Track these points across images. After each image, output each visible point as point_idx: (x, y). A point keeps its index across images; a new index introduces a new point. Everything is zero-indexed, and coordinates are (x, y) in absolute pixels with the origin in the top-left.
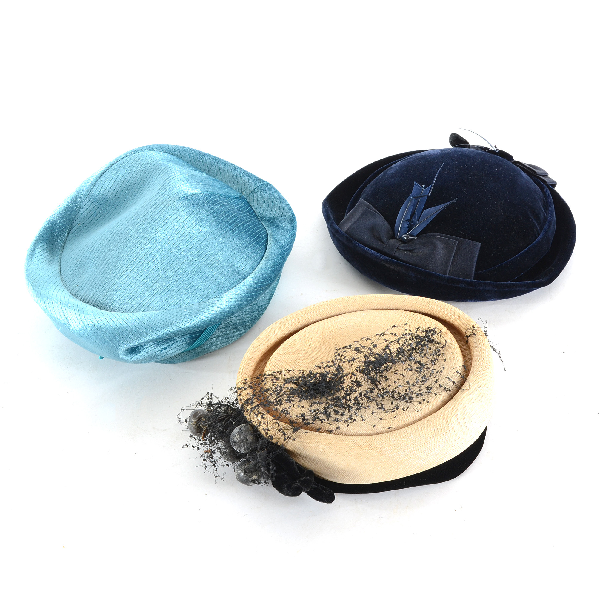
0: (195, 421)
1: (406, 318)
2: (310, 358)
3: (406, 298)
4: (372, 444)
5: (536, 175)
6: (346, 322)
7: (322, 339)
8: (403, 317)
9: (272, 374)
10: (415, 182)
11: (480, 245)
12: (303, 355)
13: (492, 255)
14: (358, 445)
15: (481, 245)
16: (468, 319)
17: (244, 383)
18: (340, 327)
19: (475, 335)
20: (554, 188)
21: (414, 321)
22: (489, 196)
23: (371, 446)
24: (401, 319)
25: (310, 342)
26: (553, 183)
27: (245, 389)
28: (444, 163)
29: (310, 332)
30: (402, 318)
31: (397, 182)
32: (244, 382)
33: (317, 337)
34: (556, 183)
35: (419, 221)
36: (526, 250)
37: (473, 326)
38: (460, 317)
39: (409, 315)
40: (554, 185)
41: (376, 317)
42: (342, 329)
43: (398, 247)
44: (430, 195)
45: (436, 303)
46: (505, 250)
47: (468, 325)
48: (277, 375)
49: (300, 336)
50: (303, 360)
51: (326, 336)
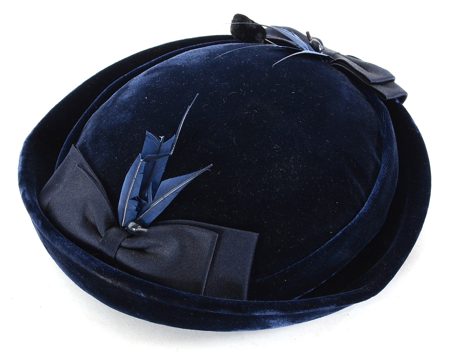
5: (370, 85)
10: (147, 132)
11: (256, 237)
13: (280, 250)
15: (259, 236)
20: (403, 104)
22: (275, 147)
26: (401, 95)
28: (198, 94)
31: (128, 121)
34: (406, 93)
35: (154, 201)
36: (338, 236)
40: (403, 98)
43: (120, 244)
44: (172, 153)
46: (303, 239)
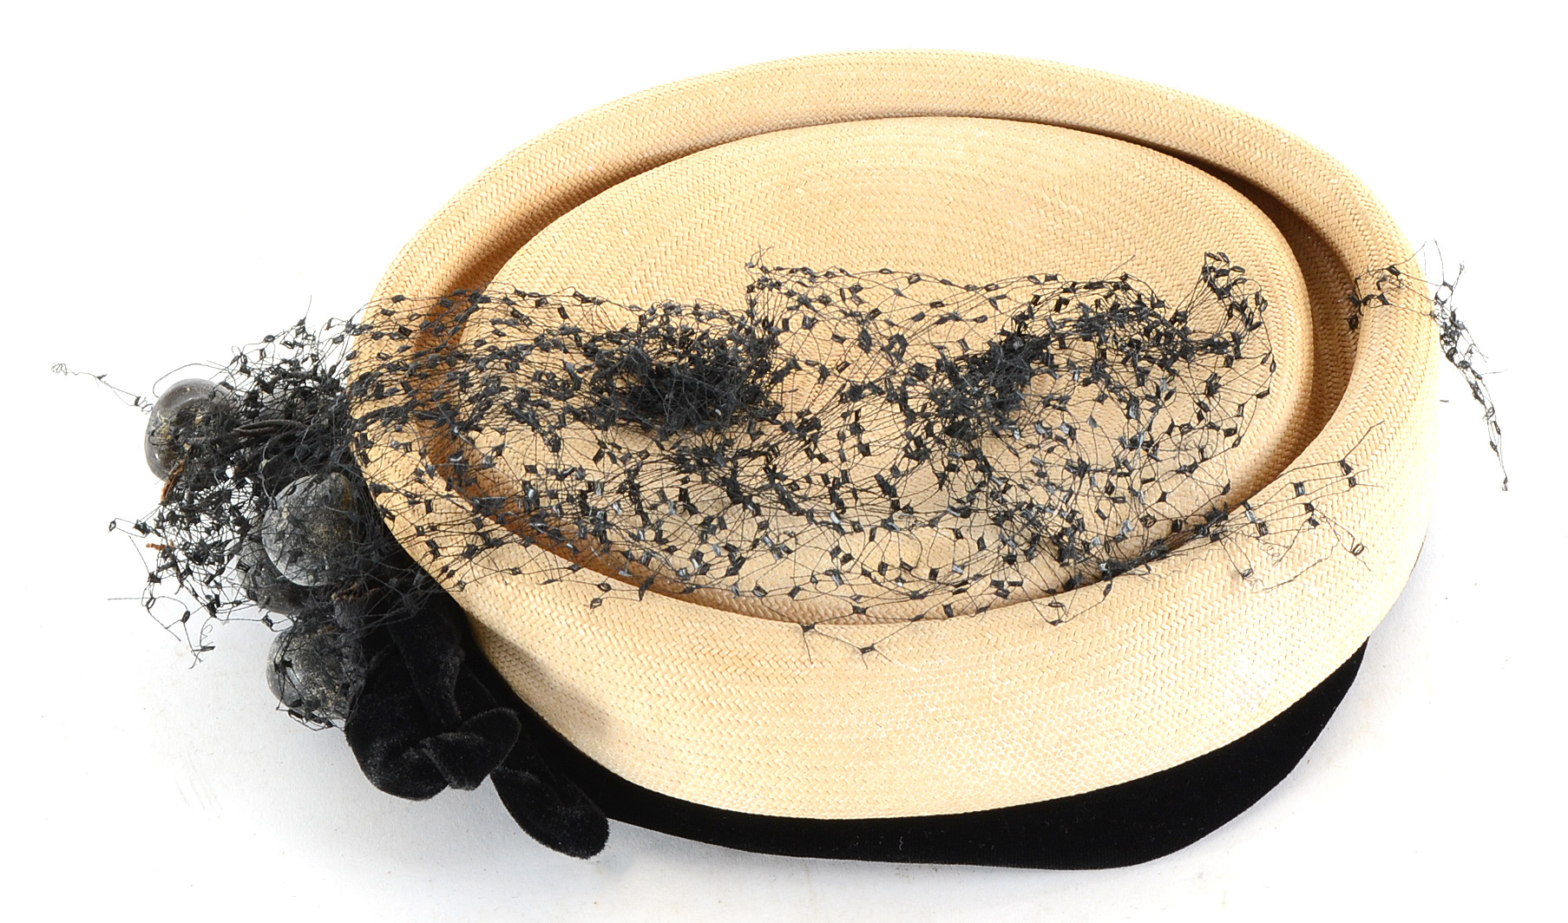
0: (166, 421)
1: (1148, 180)
2: (701, 266)
3: (1170, 101)
4: (767, 658)
6: (899, 152)
7: (776, 198)
8: (1138, 173)
9: (506, 300)
12: (675, 247)
14: (709, 649)
16: (1383, 229)
17: (385, 312)
18: (870, 167)
19: (1385, 302)
21: (1173, 197)
23: (758, 664)
24: (1125, 182)
25: (721, 204)
27: (377, 336)
29: (739, 163)
30: (1130, 177)
32: (389, 307)
33: (759, 187)
37: (1393, 266)
38: (1356, 217)
39: (1162, 172)
41: (1029, 155)
42: (875, 177)
45: (1283, 140)
47: (1374, 258)
48: (526, 308)
49: (690, 171)
50: (669, 269)
51: (798, 190)
